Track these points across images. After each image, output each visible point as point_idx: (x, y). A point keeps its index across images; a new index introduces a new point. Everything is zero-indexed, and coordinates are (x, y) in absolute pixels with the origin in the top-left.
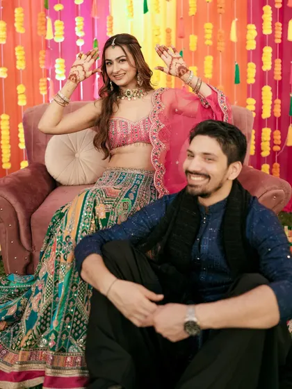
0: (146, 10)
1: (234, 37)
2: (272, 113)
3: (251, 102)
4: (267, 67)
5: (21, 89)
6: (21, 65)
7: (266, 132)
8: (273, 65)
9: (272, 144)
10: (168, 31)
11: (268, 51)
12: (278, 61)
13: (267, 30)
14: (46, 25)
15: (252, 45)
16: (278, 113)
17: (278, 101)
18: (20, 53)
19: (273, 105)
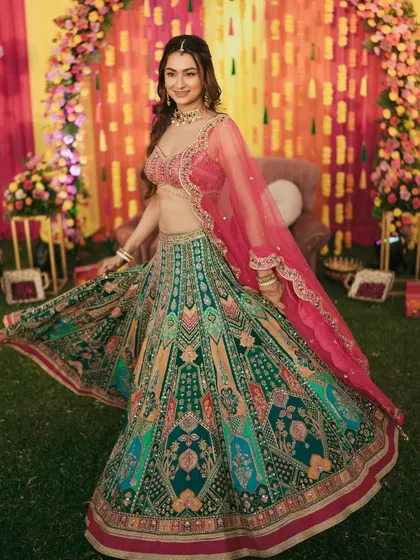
0: (233, 73)
1: (312, 94)
2: (346, 159)
3: (327, 151)
4: (341, 119)
5: (129, 140)
6: (128, 120)
7: (341, 176)
8: (347, 119)
9: (345, 186)
10: (255, 90)
11: (342, 106)
12: (352, 115)
13: (342, 87)
14: (148, 85)
15: (328, 100)
16: (351, 159)
17: (351, 150)
18: (127, 109)
19: (347, 152)
